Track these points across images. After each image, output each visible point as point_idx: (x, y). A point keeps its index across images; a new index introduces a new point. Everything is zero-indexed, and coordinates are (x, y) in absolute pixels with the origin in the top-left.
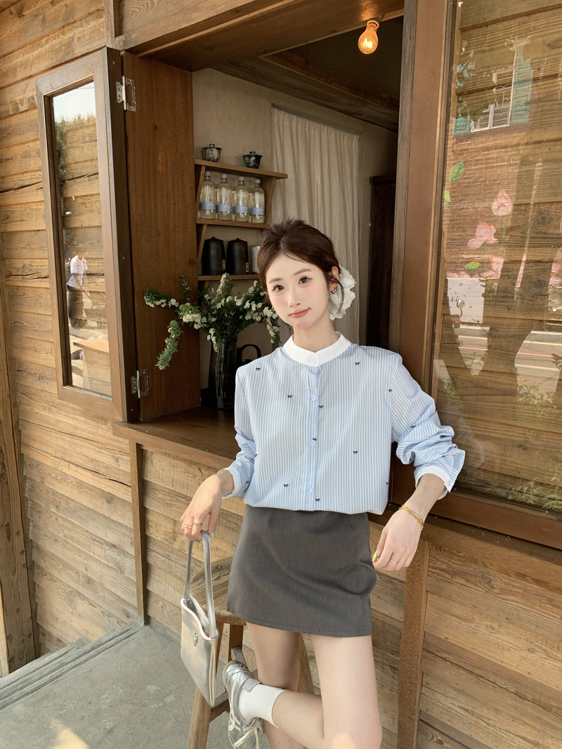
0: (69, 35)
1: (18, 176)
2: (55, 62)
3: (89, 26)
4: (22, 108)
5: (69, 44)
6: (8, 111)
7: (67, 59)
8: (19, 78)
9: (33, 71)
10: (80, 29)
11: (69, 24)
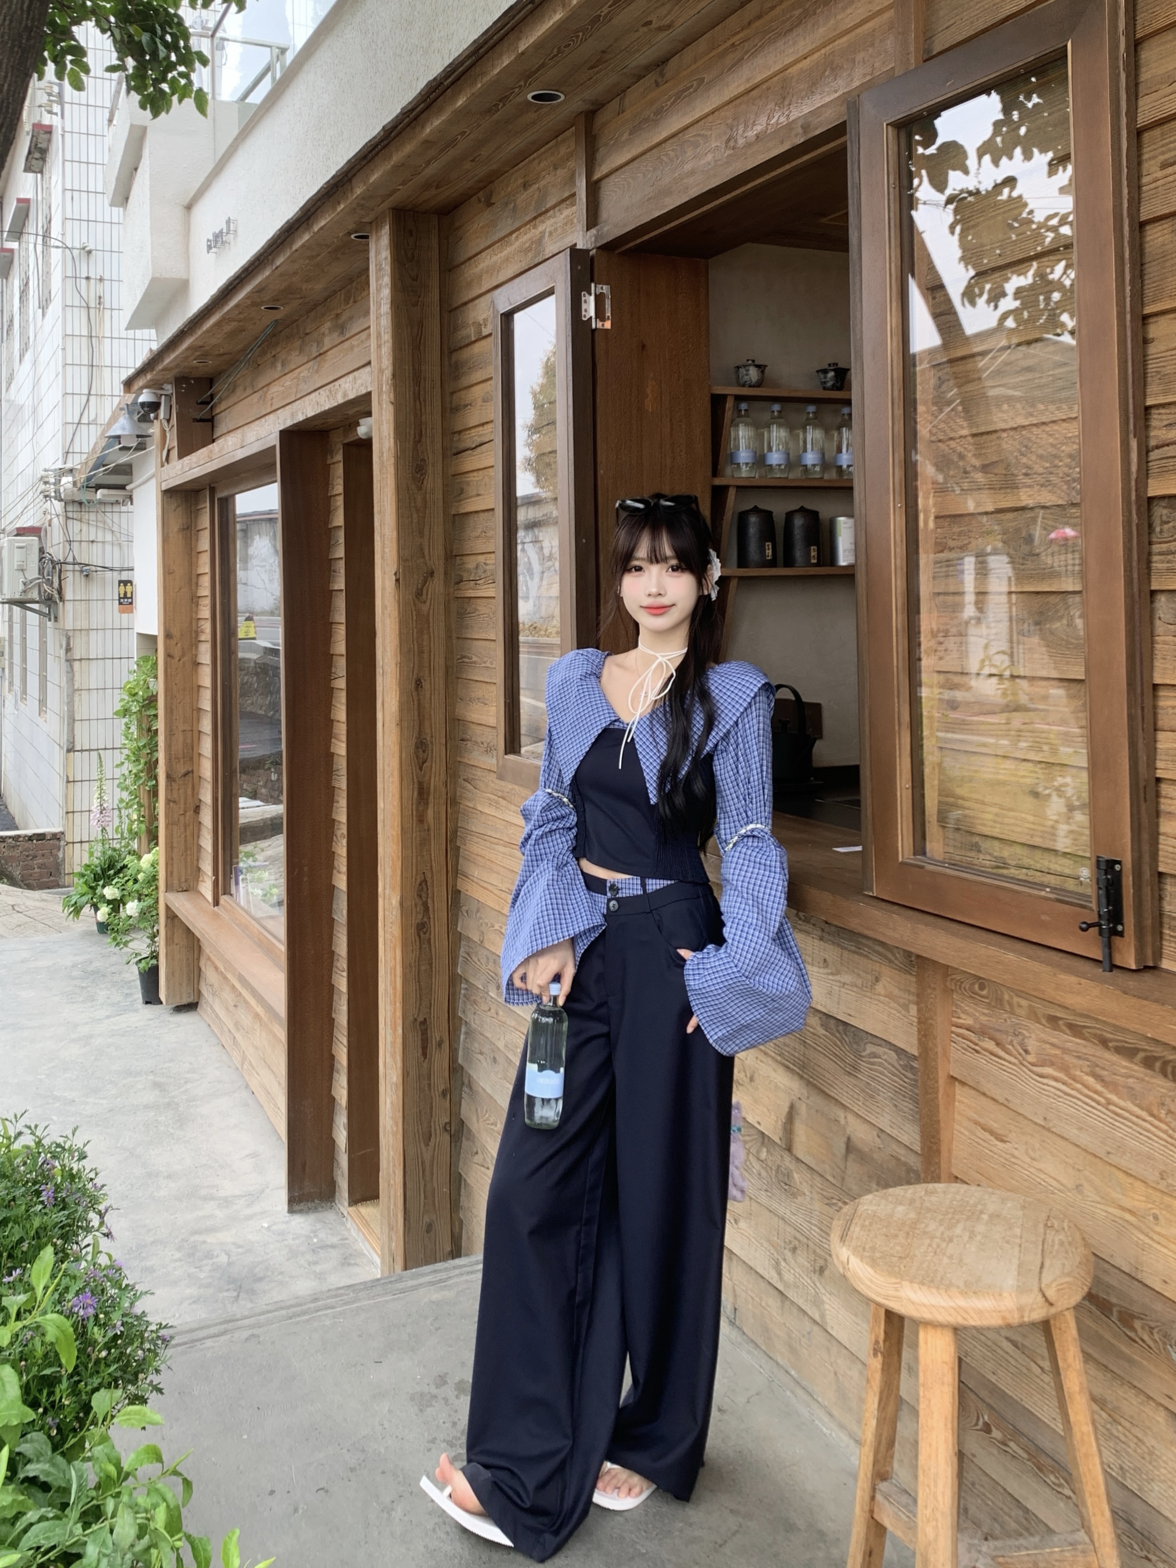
0: (541, 228)
1: (477, 429)
2: (524, 266)
3: (562, 216)
4: (485, 332)
5: (539, 241)
6: (469, 336)
7: (536, 261)
8: (483, 290)
9: (502, 278)
10: (552, 220)
11: (540, 215)
